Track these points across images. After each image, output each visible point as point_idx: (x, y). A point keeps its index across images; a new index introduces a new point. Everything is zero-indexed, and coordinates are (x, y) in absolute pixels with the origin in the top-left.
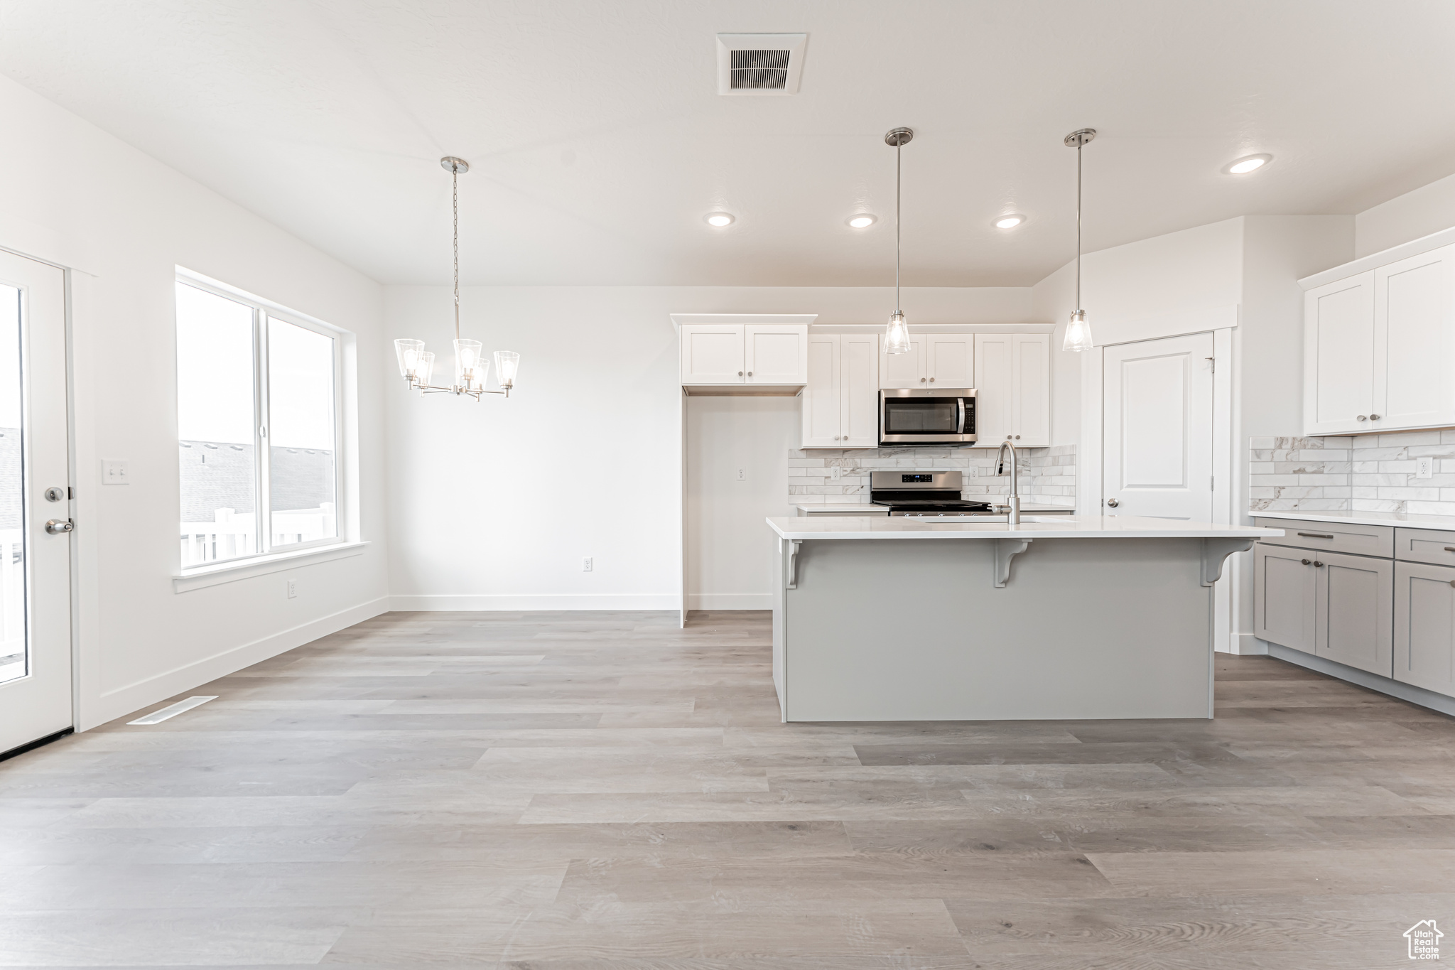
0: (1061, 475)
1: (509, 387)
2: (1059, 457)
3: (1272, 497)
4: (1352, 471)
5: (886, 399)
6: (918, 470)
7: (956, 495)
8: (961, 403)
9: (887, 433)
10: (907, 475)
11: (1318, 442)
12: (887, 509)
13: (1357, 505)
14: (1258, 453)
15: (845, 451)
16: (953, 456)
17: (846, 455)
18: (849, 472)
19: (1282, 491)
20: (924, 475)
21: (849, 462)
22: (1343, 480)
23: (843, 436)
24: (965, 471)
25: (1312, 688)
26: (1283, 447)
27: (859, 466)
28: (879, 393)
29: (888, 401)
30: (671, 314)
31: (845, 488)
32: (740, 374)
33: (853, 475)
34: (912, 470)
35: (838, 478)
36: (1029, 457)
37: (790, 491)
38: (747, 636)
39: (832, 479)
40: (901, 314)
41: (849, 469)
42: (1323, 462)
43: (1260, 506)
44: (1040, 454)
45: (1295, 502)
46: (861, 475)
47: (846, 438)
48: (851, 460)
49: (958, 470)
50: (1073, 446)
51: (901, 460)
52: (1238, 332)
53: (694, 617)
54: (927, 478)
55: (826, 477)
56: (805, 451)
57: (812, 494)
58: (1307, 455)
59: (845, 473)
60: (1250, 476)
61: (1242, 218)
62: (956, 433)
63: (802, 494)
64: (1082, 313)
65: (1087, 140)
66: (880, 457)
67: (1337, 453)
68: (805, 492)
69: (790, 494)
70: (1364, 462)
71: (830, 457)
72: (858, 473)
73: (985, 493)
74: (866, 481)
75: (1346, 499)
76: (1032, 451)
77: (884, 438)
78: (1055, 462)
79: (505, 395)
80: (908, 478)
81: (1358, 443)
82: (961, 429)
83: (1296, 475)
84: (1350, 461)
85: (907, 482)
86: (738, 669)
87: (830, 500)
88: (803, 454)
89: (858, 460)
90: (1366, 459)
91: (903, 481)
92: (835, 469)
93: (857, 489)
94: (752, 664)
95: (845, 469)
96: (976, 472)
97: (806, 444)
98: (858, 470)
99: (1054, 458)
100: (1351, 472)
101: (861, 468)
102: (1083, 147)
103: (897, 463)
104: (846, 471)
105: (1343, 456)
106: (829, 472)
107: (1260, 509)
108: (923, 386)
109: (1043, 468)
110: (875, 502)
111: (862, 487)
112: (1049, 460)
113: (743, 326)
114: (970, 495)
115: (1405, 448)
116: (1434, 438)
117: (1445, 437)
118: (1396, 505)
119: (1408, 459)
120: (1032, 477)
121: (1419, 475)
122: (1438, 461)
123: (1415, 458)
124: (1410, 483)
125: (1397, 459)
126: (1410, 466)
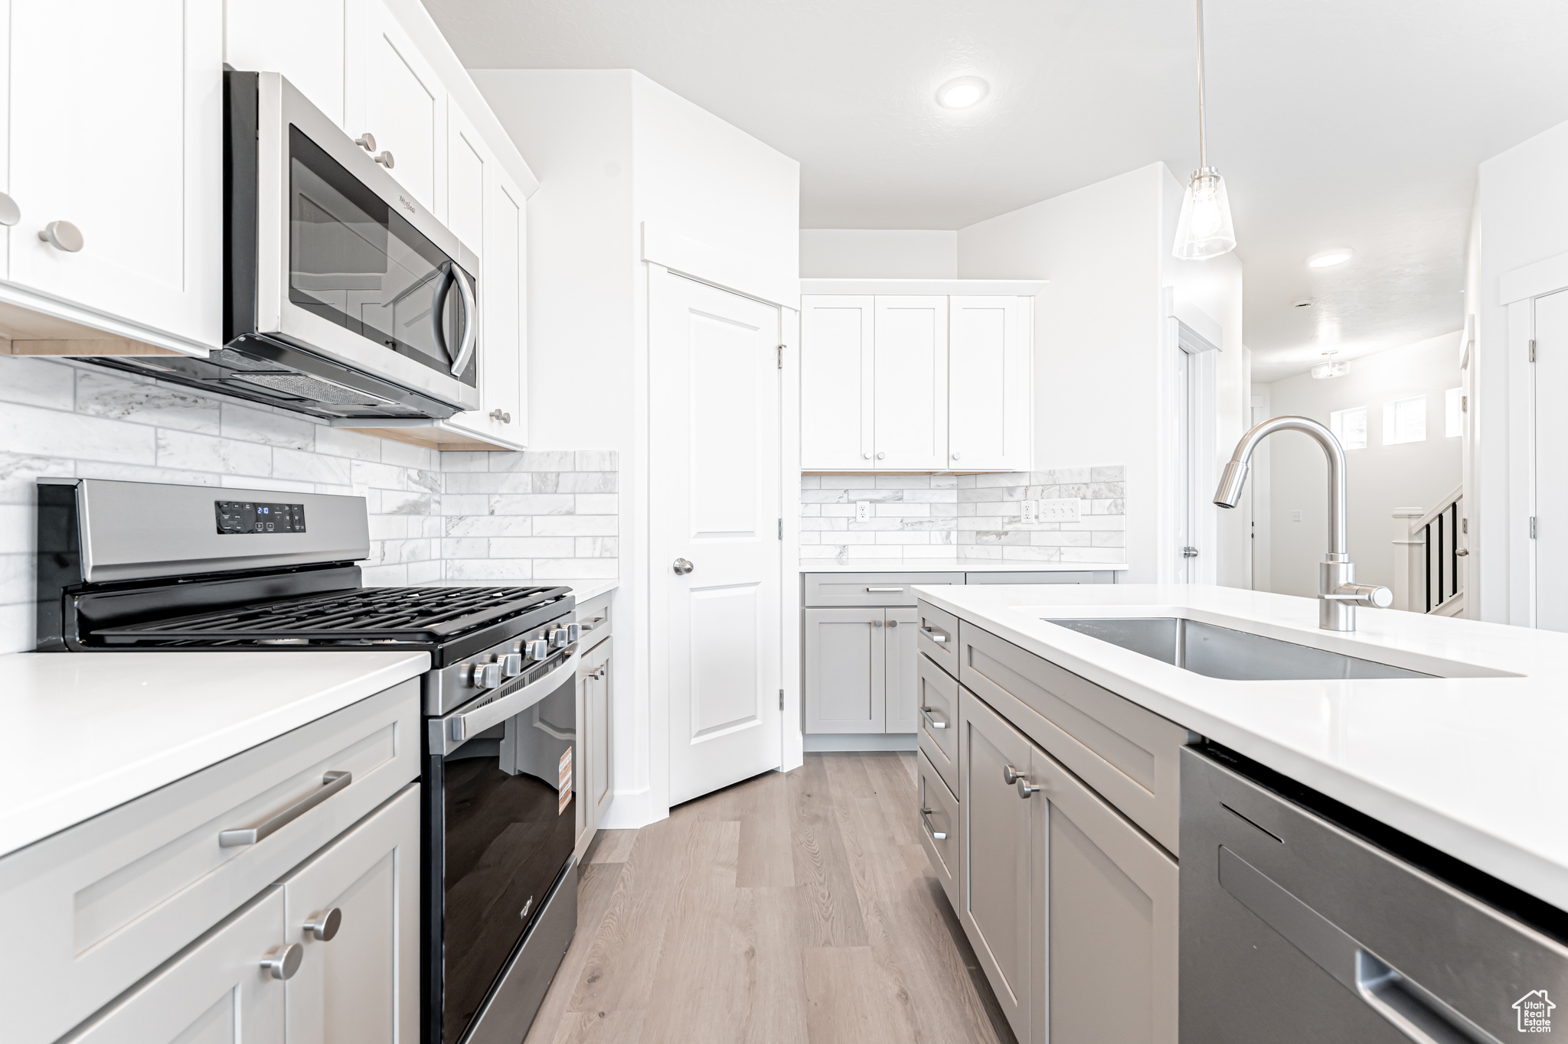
0: (568, 513)
10: (223, 504)
13: (803, 552)
16: (320, 447)
20: (282, 506)
54: (290, 518)
70: (807, 504)
80: (230, 516)
85: (234, 531)
91: (222, 528)
109: (496, 497)
112: (523, 479)
115: (846, 491)
116: (869, 482)
117: (881, 482)
118: (838, 550)
119: (848, 503)
120: (449, 518)
121: (859, 519)
122: (874, 504)
123: (855, 502)
124: (851, 527)
125: (838, 502)
126: (849, 510)
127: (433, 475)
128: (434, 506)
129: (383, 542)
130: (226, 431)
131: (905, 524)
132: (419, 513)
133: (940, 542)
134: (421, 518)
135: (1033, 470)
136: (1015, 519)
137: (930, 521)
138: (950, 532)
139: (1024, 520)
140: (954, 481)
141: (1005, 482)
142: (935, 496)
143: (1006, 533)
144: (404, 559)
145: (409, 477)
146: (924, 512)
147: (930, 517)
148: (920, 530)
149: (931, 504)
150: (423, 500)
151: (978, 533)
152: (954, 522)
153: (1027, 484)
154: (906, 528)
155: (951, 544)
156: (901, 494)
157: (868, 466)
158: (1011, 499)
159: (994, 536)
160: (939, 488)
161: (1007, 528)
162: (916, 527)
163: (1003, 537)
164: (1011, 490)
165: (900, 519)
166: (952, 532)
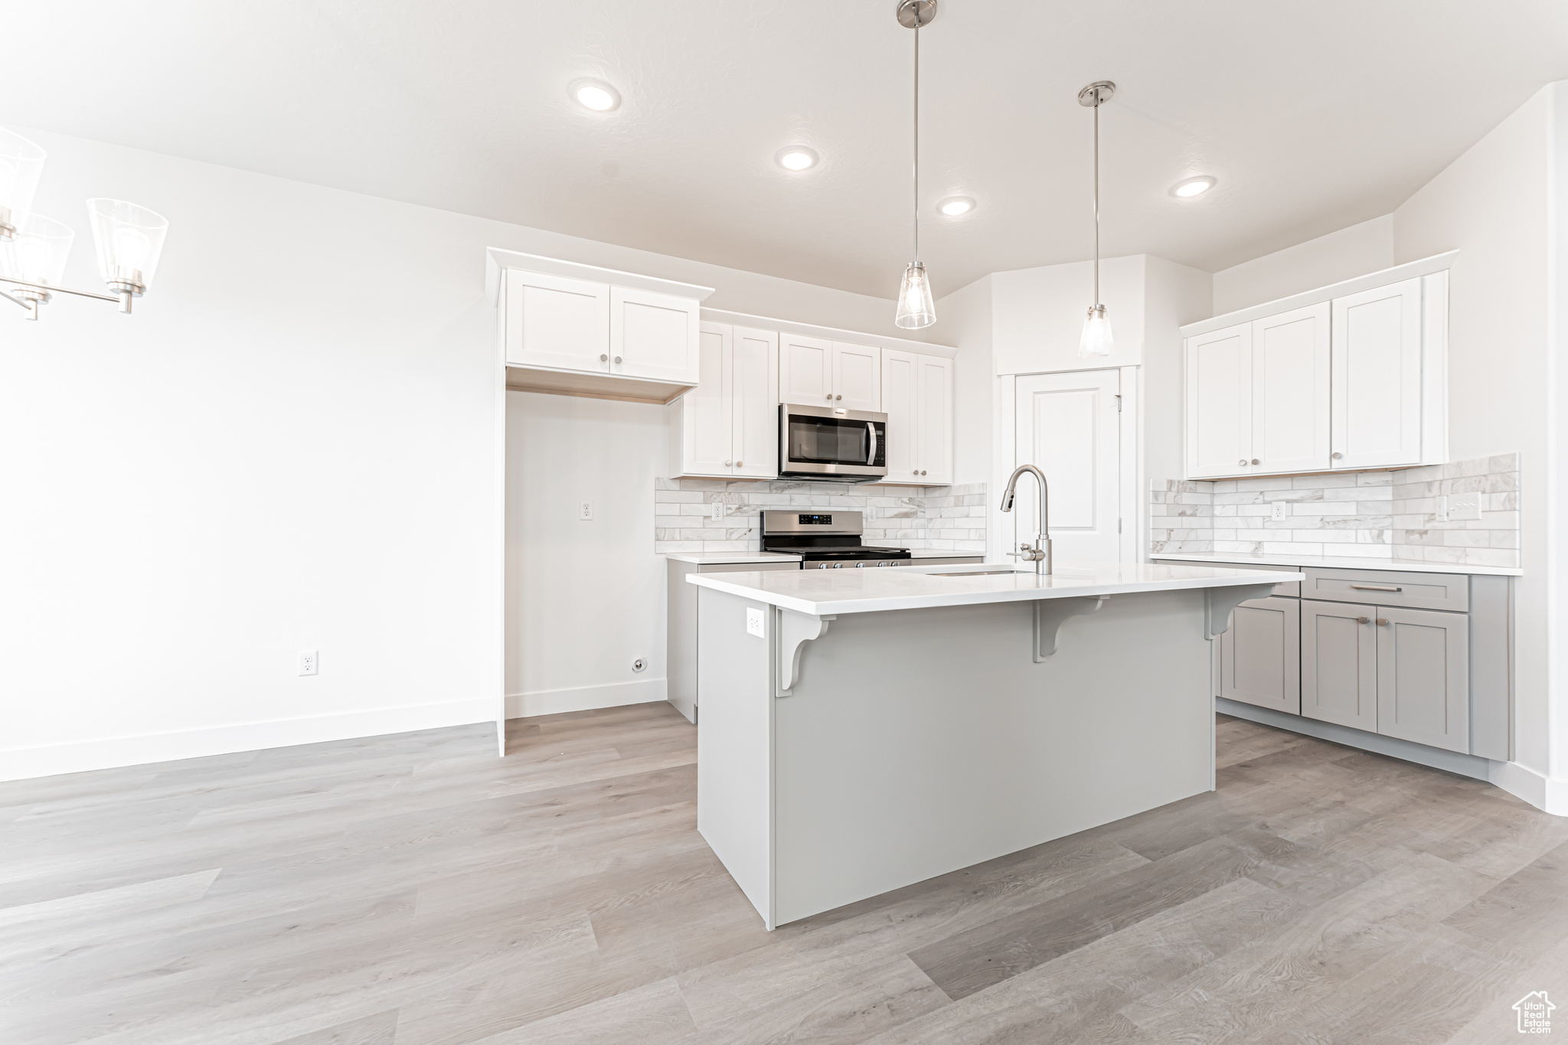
0: (967, 516)
1: (134, 289)
2: (963, 496)
3: (1165, 539)
4: (1213, 514)
5: (791, 416)
6: (814, 509)
7: (856, 539)
8: (872, 428)
9: (791, 460)
10: (804, 516)
11: (1192, 485)
12: (799, 558)
13: (1218, 547)
14: (1156, 494)
15: (730, 481)
16: (851, 493)
17: (731, 488)
18: (734, 510)
19: (1172, 533)
20: (823, 516)
21: (736, 496)
22: (1207, 522)
23: (735, 461)
24: (866, 512)
25: (1234, 732)
26: (1172, 490)
27: (746, 503)
28: (780, 408)
29: (793, 418)
30: (488, 248)
31: (730, 531)
32: (604, 358)
33: (739, 514)
34: (807, 509)
35: (720, 519)
36: (923, 496)
37: (657, 535)
38: (617, 755)
39: (713, 519)
40: (921, 268)
41: (734, 507)
42: (1196, 505)
43: (1158, 548)
44: (937, 493)
45: (1179, 544)
46: (749, 514)
47: (739, 465)
48: (737, 495)
49: (856, 510)
50: (983, 484)
51: (795, 497)
52: (1142, 370)
53: (520, 731)
54: (826, 519)
55: (705, 517)
56: (678, 481)
57: (687, 539)
58: (1187, 498)
59: (729, 512)
60: (1151, 518)
61: (1143, 256)
62: (865, 464)
63: (673, 539)
64: (1102, 309)
65: (1102, 100)
66: (771, 492)
67: (1202, 497)
68: (677, 536)
69: (657, 540)
70: (1224, 506)
71: (711, 489)
72: (745, 512)
73: (882, 537)
74: (755, 523)
75: (1210, 541)
76: (928, 490)
77: (787, 466)
78: (959, 502)
79: (122, 306)
80: (806, 519)
81: (1218, 488)
82: (871, 460)
83: (1180, 518)
84: (1212, 505)
85: (805, 523)
86: (634, 824)
87: (711, 547)
88: (676, 485)
89: (745, 496)
90: (1226, 502)
91: (800, 523)
92: (716, 507)
93: (744, 533)
94: (653, 810)
95: (729, 506)
96: (874, 513)
97: (687, 470)
98: (745, 508)
99: (957, 497)
100: (1213, 516)
101: (748, 505)
102: (1100, 106)
103: (791, 500)
104: (730, 509)
105: (1206, 499)
106: (710, 509)
107: (1158, 552)
108: (828, 405)
109: (942, 509)
110: (769, 549)
111: (750, 530)
112: (951, 500)
113: (606, 286)
114: (870, 540)
115: (1261, 493)
116: (1286, 484)
117: (1297, 483)
118: (1254, 546)
119: (1264, 503)
120: (928, 519)
121: (1274, 518)
122: (1290, 504)
123: (1270, 503)
124: (1266, 525)
125: (1254, 503)
126: (1265, 510)
127: (919, 500)
128: (919, 514)
129: (885, 530)
130: (813, 492)
131: (1325, 523)
132: (909, 517)
133: (1369, 540)
134: (911, 519)
135: (1447, 461)
136: (1432, 517)
137: (1356, 520)
138: (1383, 531)
139: (1438, 518)
140: (1389, 477)
141: (1425, 476)
142: (1364, 494)
143: (1426, 532)
144: (899, 537)
145: (902, 501)
146: (1351, 510)
147: (1357, 515)
148: (1344, 529)
149: (1357, 502)
150: (912, 511)
151: (1408, 531)
152: (1388, 521)
153: (1441, 478)
154: (1327, 526)
155: (1384, 543)
156: (1321, 493)
157: (1251, 471)
158: (1431, 495)
159: (1418, 535)
160: (1368, 485)
161: (1428, 526)
162: (1338, 525)
163: (1424, 536)
164: (1430, 484)
165: (1320, 518)
166: (1385, 531)
